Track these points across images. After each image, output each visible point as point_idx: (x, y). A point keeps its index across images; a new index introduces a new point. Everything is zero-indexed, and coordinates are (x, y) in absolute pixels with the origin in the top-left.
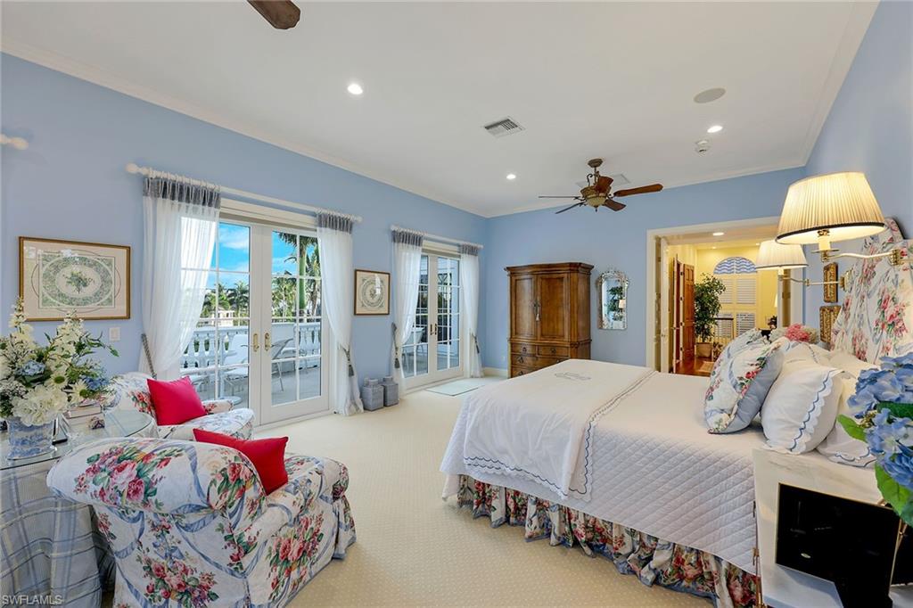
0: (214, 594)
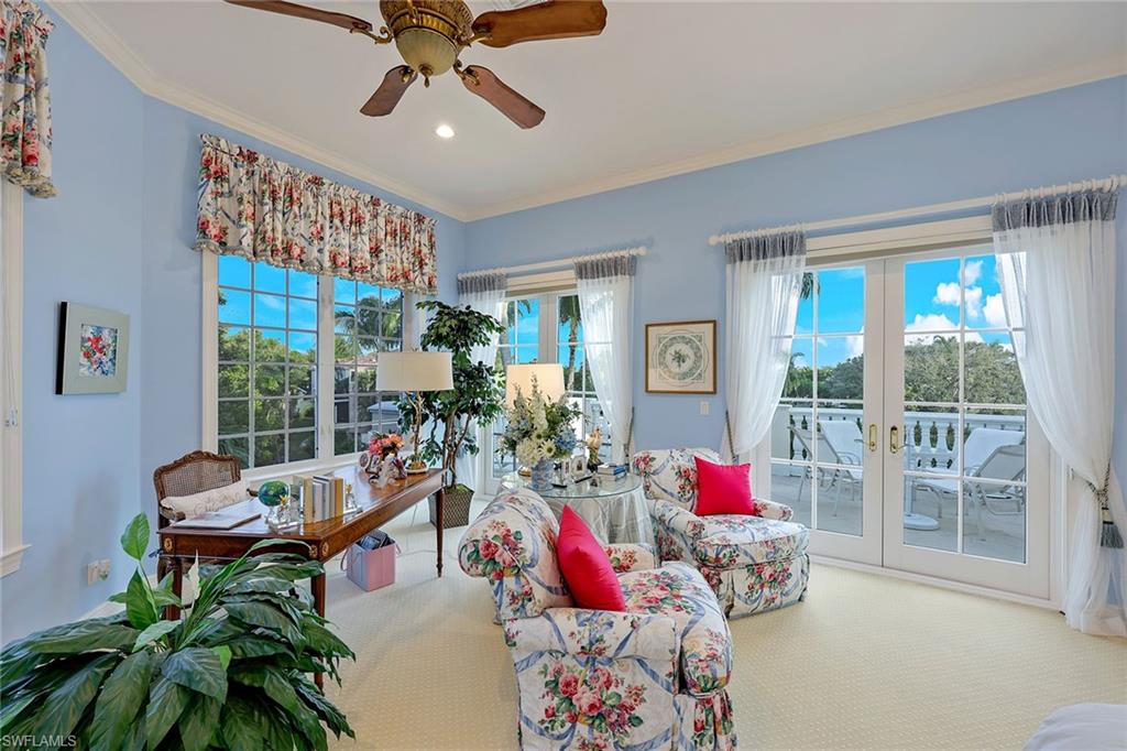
0: (637, 718)
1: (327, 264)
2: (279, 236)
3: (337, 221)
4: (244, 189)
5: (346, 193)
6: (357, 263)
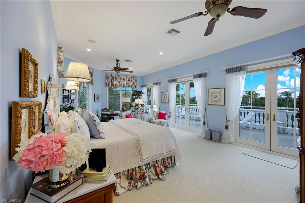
1: (120, 86)
2: (114, 84)
3: (121, 80)
4: (110, 79)
5: (123, 76)
6: (124, 85)
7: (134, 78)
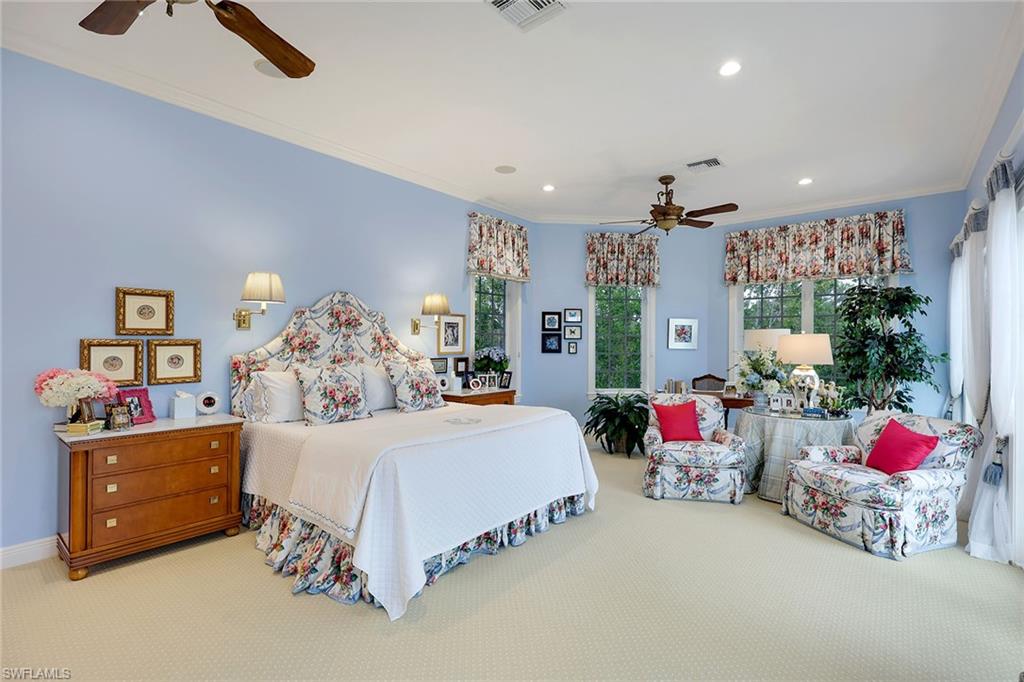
7: (882, 216)
